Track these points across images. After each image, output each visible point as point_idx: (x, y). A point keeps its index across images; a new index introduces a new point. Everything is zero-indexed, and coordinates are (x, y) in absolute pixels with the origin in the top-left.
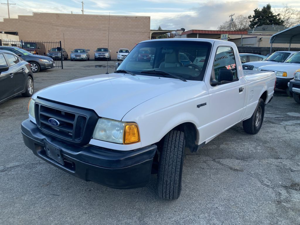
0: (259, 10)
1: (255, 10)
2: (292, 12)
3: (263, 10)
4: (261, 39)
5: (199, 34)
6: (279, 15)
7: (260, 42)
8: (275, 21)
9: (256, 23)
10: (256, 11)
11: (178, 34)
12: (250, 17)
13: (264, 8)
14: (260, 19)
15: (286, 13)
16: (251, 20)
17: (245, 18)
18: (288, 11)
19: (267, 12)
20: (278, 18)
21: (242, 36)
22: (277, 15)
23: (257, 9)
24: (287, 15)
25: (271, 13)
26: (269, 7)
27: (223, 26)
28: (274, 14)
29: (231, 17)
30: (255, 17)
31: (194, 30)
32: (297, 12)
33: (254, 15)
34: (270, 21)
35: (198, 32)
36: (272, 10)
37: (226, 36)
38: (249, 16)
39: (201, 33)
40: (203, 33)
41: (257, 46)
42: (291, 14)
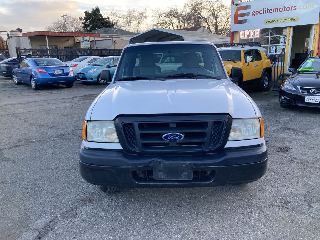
0: (89, 12)
1: (85, 11)
2: (119, 16)
3: (92, 12)
4: (115, 41)
5: (48, 36)
6: (108, 18)
7: (115, 45)
8: (106, 24)
9: (88, 25)
10: (86, 13)
11: (14, 36)
12: (81, 19)
13: (93, 10)
14: (92, 22)
15: (114, 16)
16: (83, 21)
17: (75, 20)
18: (115, 15)
19: (97, 14)
20: (109, 21)
21: (94, 39)
22: (107, 18)
23: (87, 10)
24: (115, 18)
25: (101, 16)
26: (97, 10)
27: (51, 27)
28: (104, 17)
29: (64, 18)
30: (86, 19)
31: (41, 31)
32: (123, 16)
33: (85, 17)
34: (102, 23)
35: (46, 34)
36: (101, 12)
37: (86, 38)
38: (80, 17)
39: (51, 35)
40: (53, 35)
41: (112, 48)
42: (118, 17)
